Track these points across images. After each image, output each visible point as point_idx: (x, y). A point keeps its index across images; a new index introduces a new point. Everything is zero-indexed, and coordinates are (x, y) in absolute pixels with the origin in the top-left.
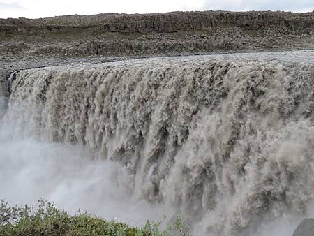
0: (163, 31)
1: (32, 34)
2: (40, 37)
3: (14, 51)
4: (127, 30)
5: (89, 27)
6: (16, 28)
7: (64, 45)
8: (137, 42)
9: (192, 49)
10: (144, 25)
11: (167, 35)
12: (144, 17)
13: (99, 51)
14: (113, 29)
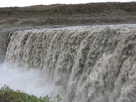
0: (84, 12)
1: (20, 15)
2: (24, 16)
3: (12, 22)
4: (65, 12)
5: (47, 11)
6: (13, 11)
7: (35, 20)
8: (70, 18)
9: (98, 22)
10: (74, 9)
11: (86, 15)
12: (75, 6)
13: (52, 23)
14: (59, 12)
